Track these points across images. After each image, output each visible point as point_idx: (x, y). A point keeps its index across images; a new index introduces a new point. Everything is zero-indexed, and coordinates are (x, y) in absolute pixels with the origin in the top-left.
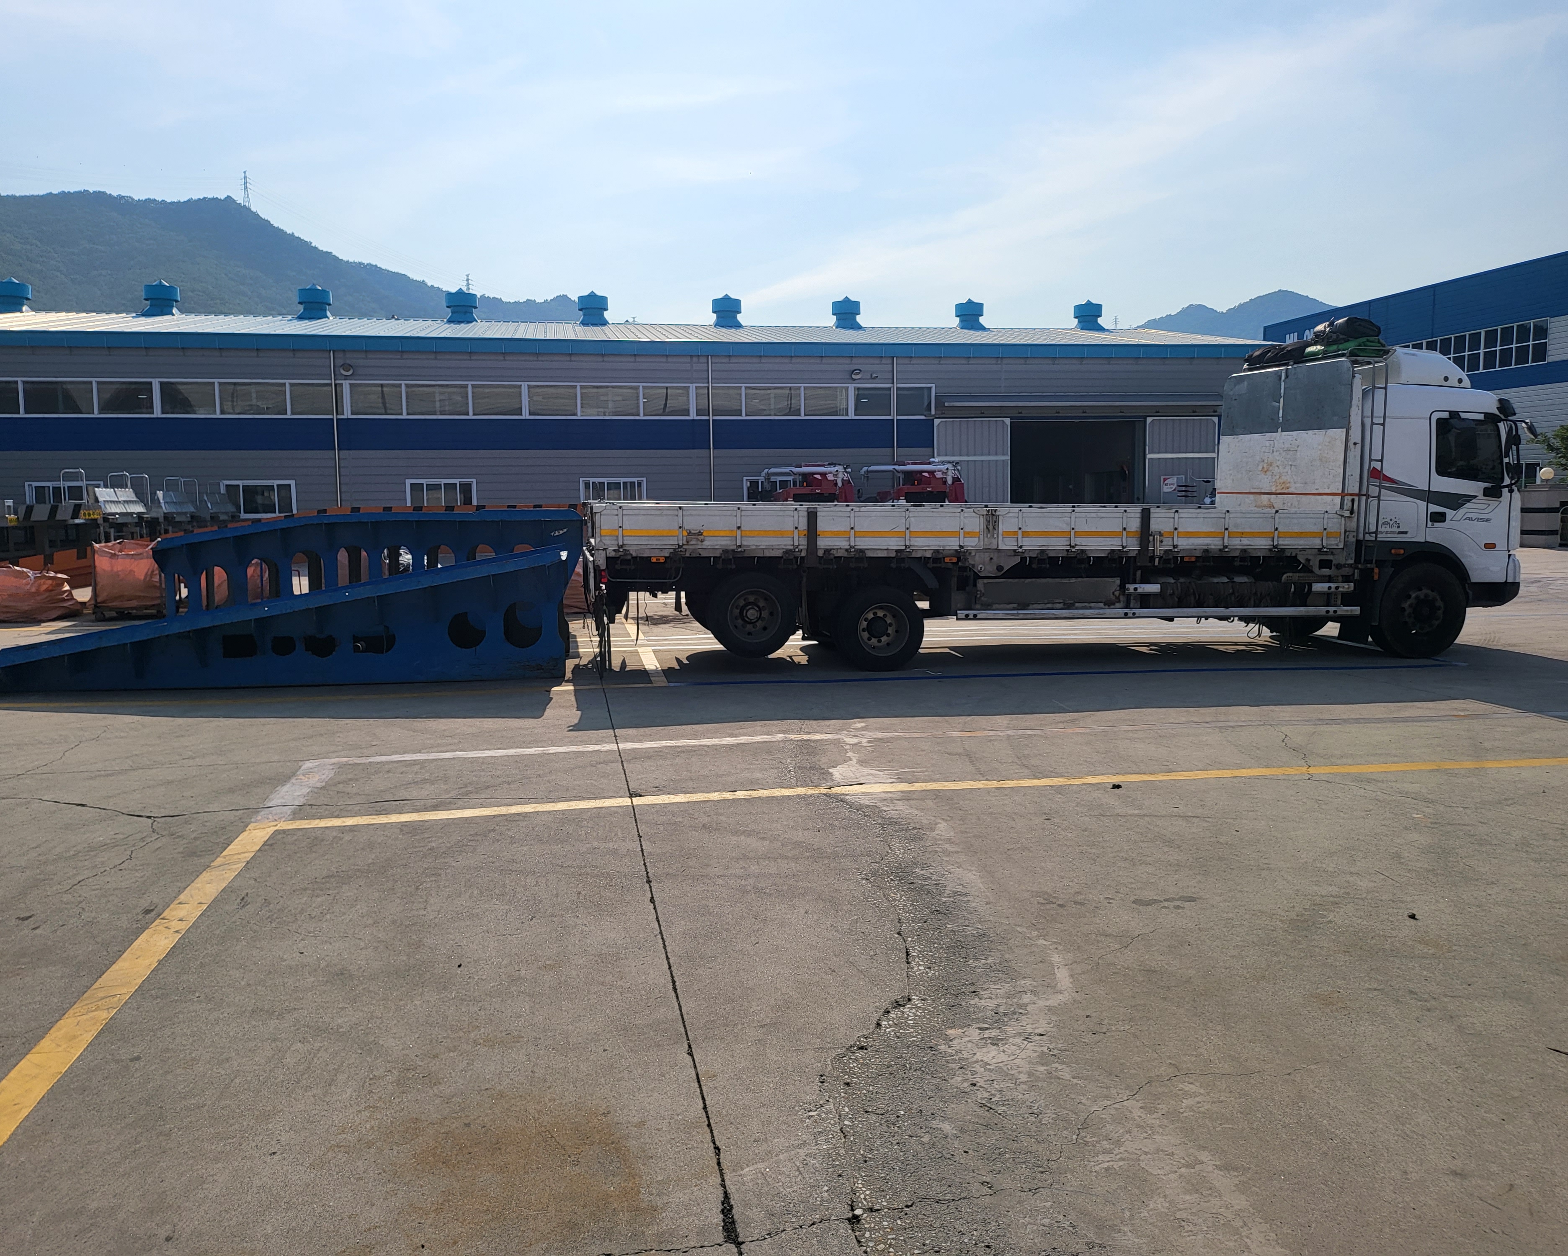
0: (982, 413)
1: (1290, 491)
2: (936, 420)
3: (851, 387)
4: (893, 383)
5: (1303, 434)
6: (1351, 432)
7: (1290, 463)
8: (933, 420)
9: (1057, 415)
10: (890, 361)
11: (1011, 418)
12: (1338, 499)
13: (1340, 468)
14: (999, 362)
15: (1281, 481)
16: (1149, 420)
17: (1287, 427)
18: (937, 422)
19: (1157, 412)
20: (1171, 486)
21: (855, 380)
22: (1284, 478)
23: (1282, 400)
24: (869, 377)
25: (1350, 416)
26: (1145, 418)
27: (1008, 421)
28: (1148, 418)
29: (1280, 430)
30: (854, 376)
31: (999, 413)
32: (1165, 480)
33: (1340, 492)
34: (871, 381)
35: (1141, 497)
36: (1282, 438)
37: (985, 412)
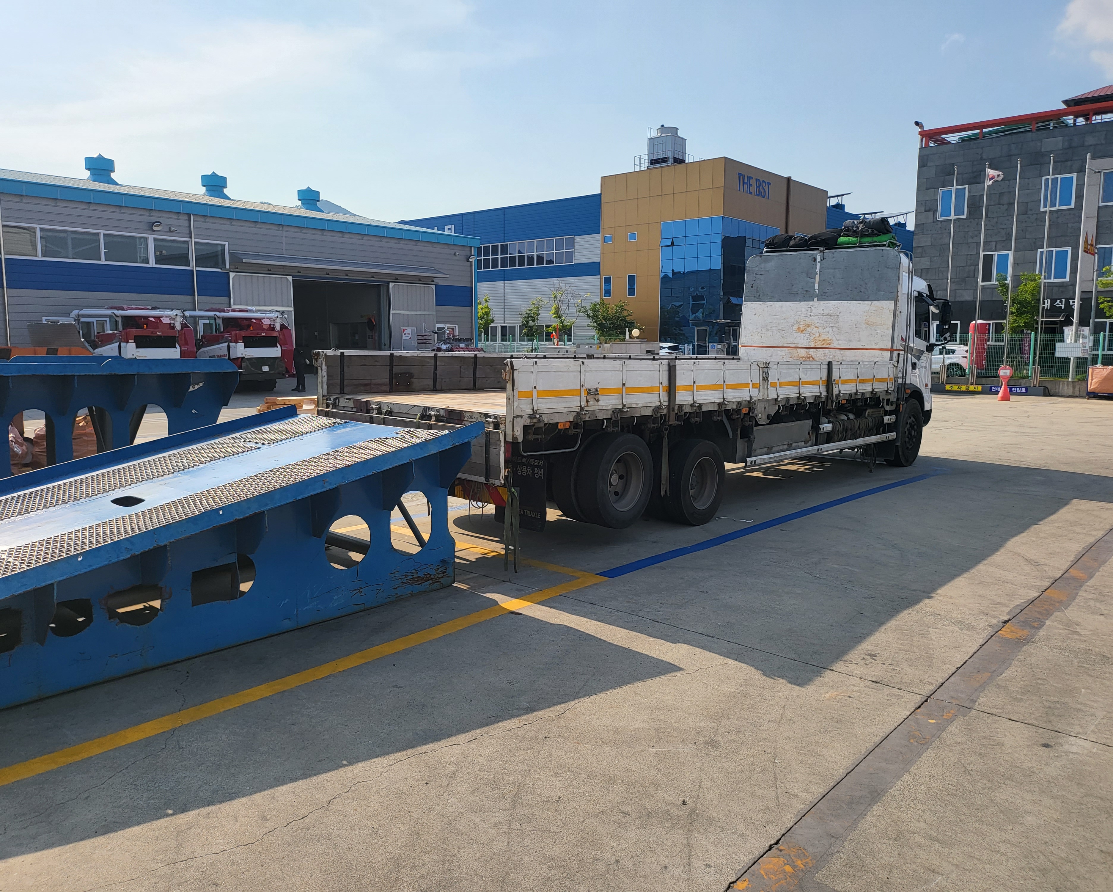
0: (269, 270)
1: (832, 346)
2: (230, 273)
3: (151, 238)
4: (191, 237)
5: (845, 304)
6: (899, 304)
7: (831, 325)
8: (228, 273)
9: (327, 276)
10: (186, 218)
11: (293, 276)
12: (888, 353)
13: (888, 330)
14: (281, 229)
15: (821, 339)
16: (392, 284)
17: (823, 296)
18: (232, 275)
19: (397, 278)
20: (408, 335)
21: (154, 231)
22: (824, 337)
23: (817, 277)
24: (168, 230)
25: (898, 292)
26: (389, 282)
27: (290, 278)
28: (391, 283)
29: (816, 299)
30: (154, 228)
31: (283, 271)
32: (404, 330)
33: (890, 348)
34: (169, 234)
35: (387, 343)
36: (819, 307)
37: (271, 269)
